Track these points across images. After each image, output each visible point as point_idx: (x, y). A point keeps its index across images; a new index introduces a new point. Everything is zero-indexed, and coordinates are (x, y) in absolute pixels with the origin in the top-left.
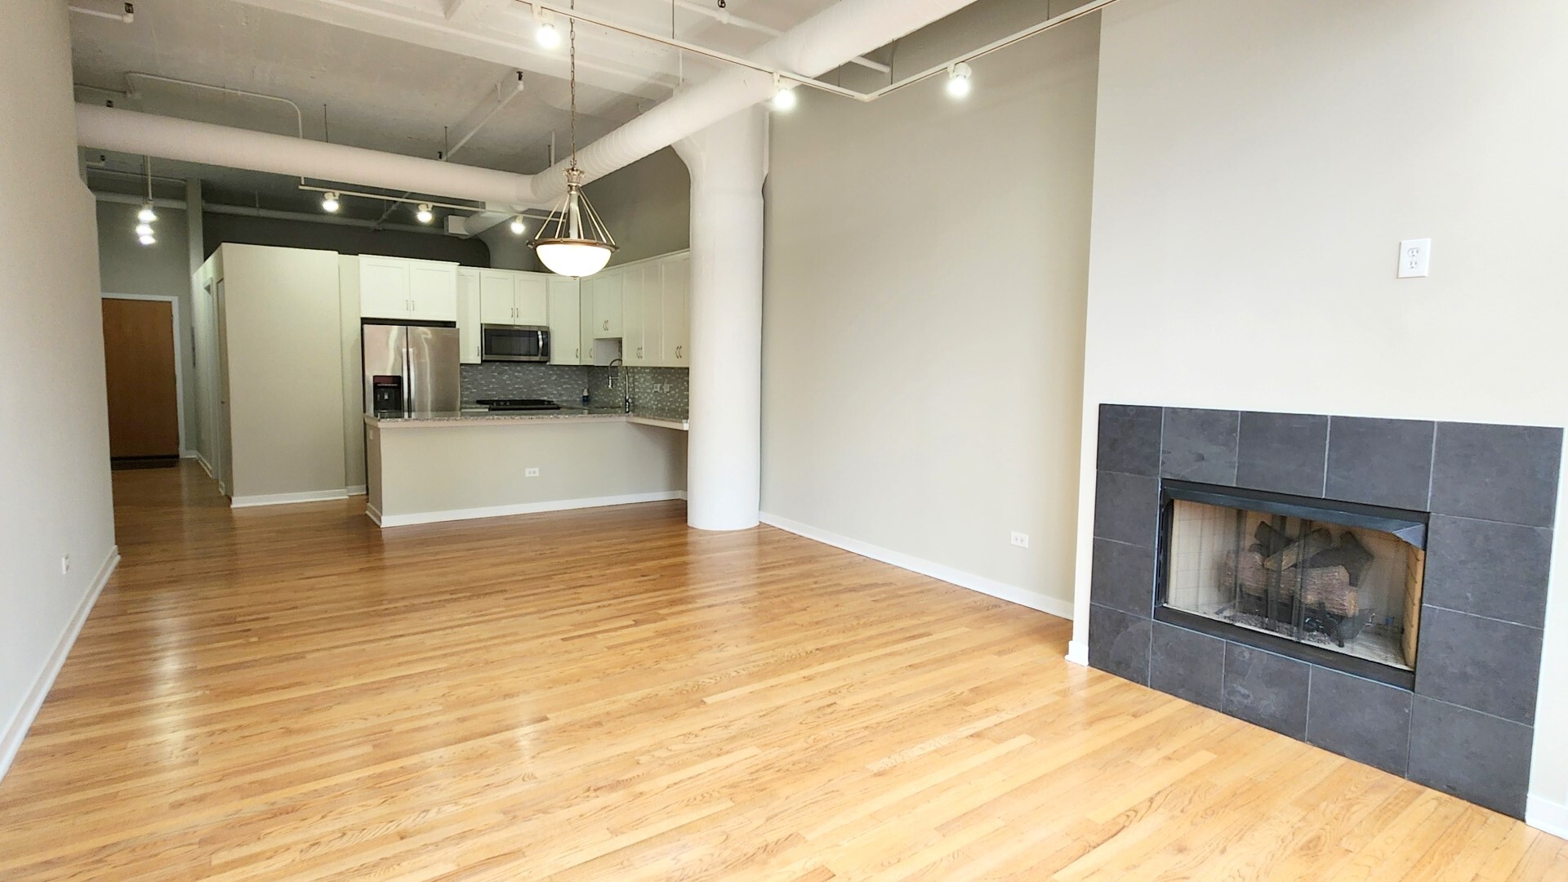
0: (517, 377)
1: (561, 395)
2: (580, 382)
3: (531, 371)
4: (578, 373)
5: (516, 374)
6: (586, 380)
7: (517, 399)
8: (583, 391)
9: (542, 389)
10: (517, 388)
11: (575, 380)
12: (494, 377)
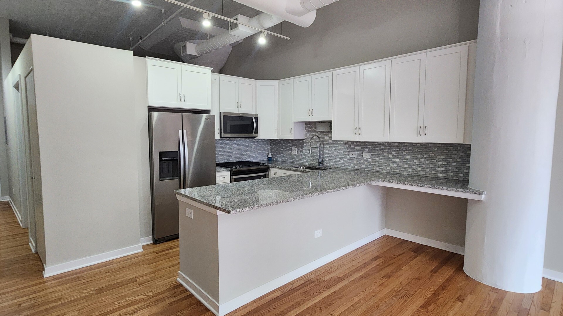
0: (234, 148)
1: (257, 157)
2: (266, 149)
3: (241, 143)
4: (265, 143)
5: (233, 145)
6: (269, 148)
7: (234, 161)
8: (268, 154)
9: (247, 154)
10: (234, 154)
11: (264, 148)
12: (222, 147)
